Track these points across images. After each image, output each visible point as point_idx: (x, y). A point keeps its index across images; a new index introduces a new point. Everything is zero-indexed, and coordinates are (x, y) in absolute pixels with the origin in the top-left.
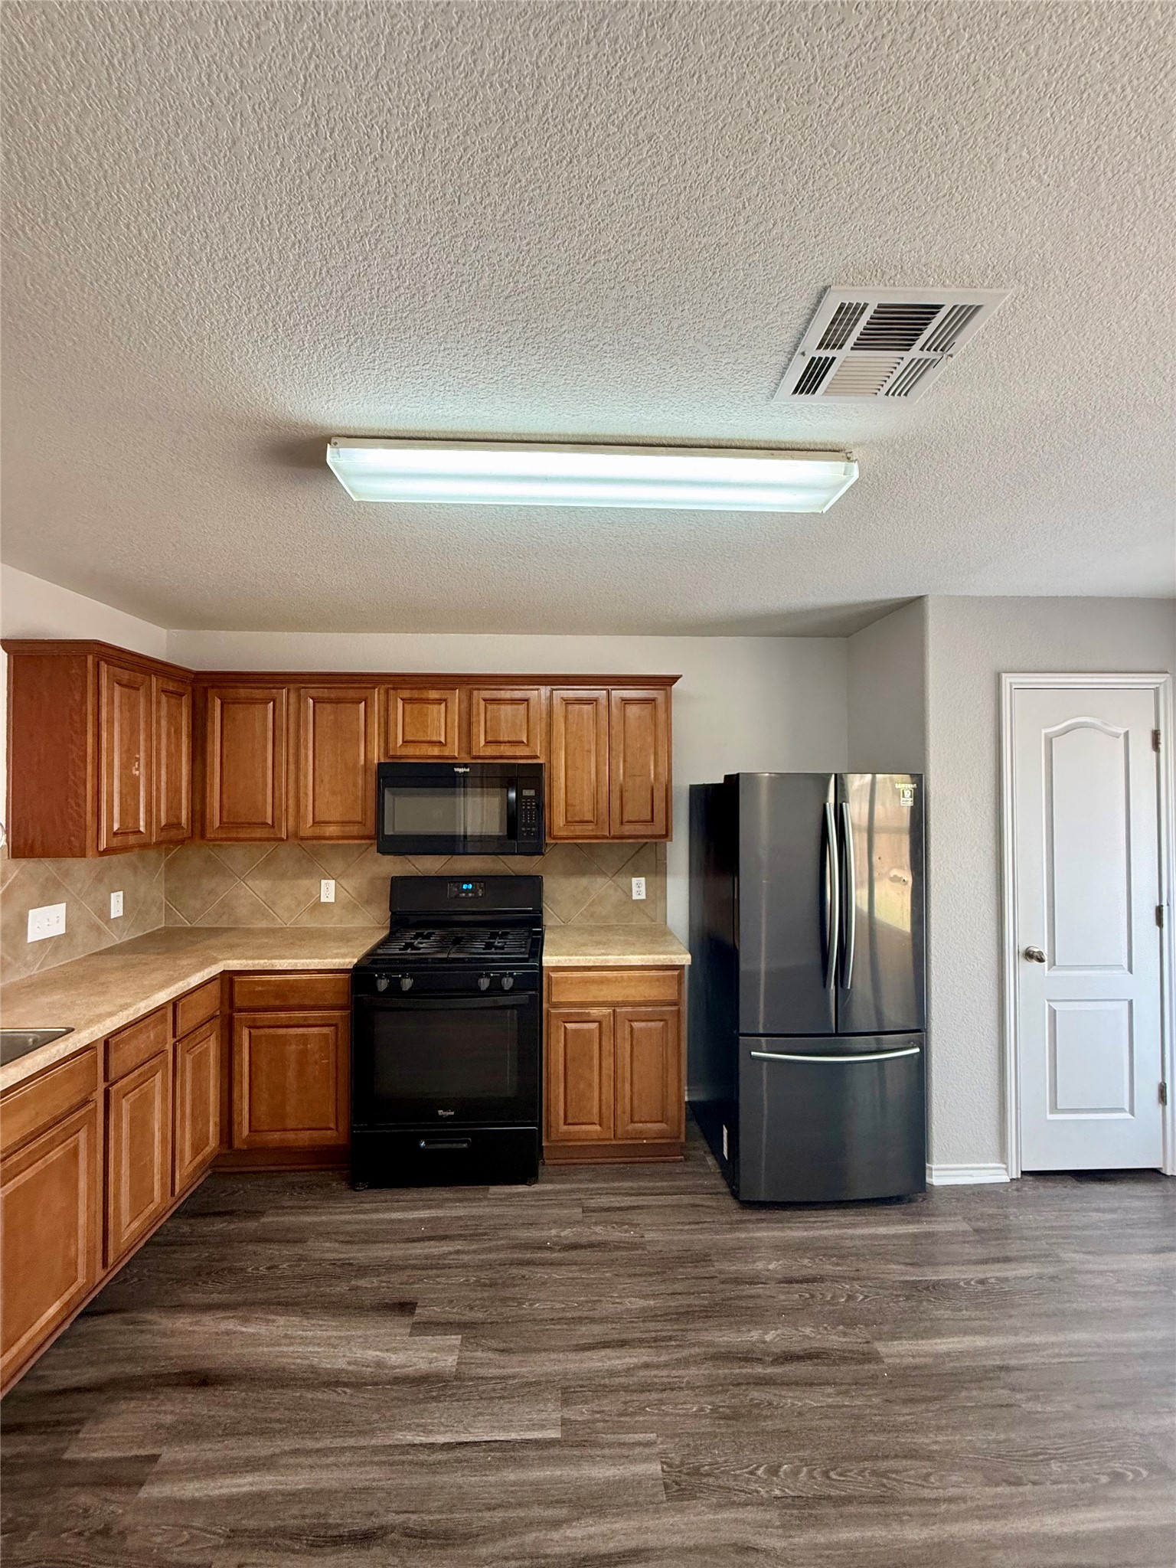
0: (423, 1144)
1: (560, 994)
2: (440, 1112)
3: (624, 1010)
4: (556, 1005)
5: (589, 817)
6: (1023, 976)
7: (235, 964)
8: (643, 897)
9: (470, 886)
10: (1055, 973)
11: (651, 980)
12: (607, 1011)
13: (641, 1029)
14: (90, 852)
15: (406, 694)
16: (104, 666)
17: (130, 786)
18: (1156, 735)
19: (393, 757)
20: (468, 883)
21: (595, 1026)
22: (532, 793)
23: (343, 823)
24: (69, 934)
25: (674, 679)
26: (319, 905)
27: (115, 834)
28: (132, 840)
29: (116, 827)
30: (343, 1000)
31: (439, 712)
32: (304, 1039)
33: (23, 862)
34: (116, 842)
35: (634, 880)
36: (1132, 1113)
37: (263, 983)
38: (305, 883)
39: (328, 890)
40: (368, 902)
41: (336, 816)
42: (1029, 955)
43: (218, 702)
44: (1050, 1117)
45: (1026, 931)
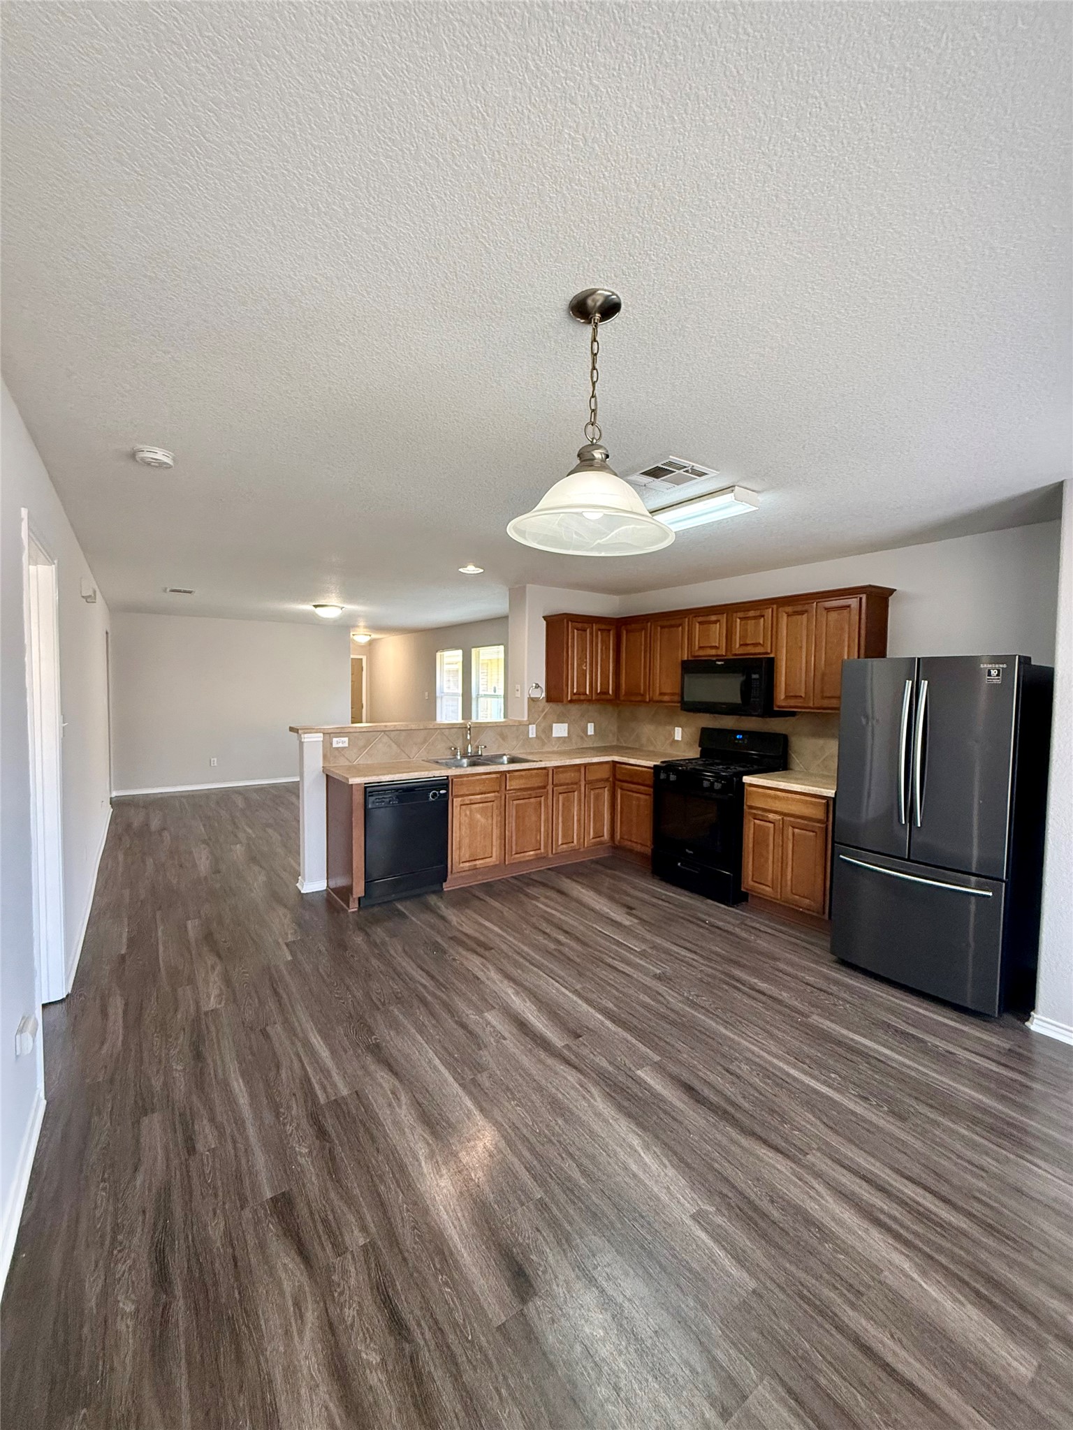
0: (679, 864)
1: (751, 801)
2: (687, 850)
3: (788, 819)
4: (751, 807)
5: (799, 693)
7: (617, 758)
9: (741, 737)
11: (806, 802)
12: (779, 817)
13: (799, 835)
14: (565, 702)
15: (700, 619)
16: (570, 623)
17: (582, 674)
19: (695, 657)
20: (739, 735)
21: (771, 825)
22: (755, 676)
23: (671, 694)
24: (569, 736)
26: (674, 742)
27: (575, 694)
28: (582, 697)
29: (575, 691)
31: (716, 628)
32: (638, 799)
33: (551, 704)
34: (575, 697)
37: (626, 769)
38: (668, 728)
39: (678, 734)
40: (696, 742)
41: (669, 691)
43: (625, 632)
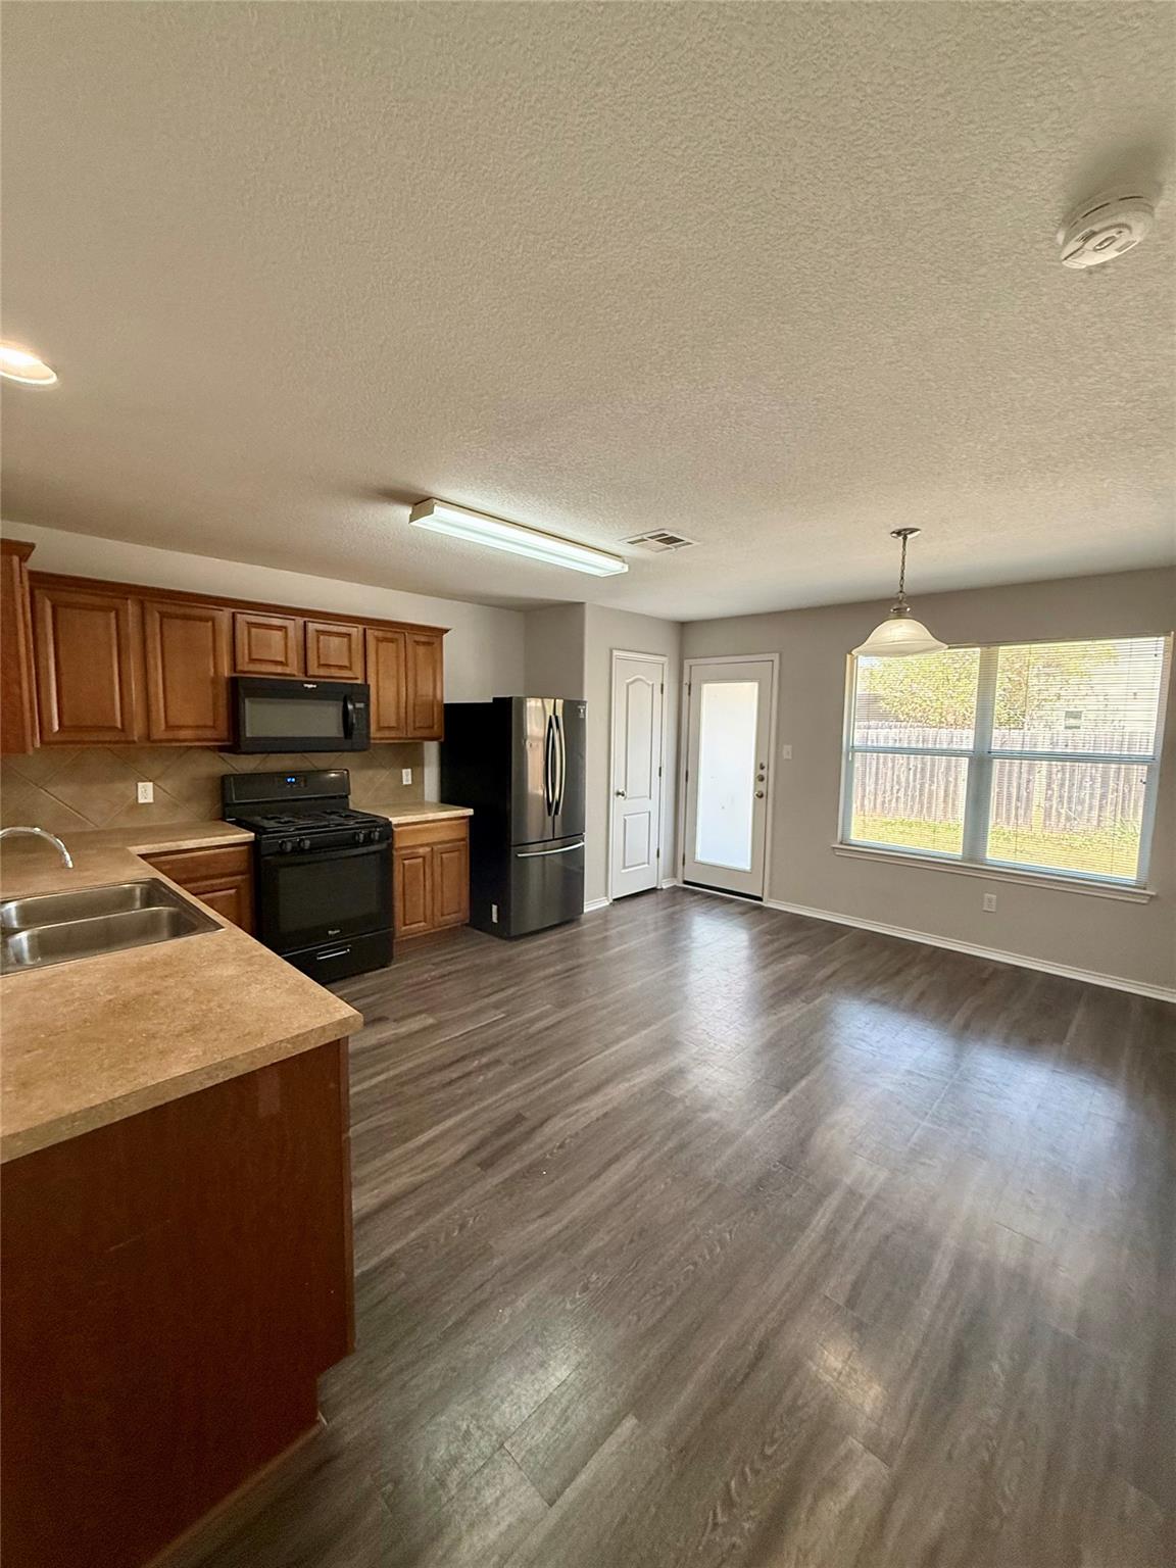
1: (401, 842)
2: (330, 932)
3: (437, 847)
4: (400, 849)
5: (393, 724)
6: (616, 801)
8: (410, 782)
9: (293, 780)
10: (627, 801)
11: (453, 826)
12: (428, 849)
13: (447, 858)
15: (252, 619)
18: (662, 685)
20: (292, 777)
21: (420, 860)
22: (360, 705)
23: (198, 727)
25: (447, 631)
26: (136, 806)
30: (243, 866)
31: (280, 637)
35: (404, 771)
36: (648, 863)
38: (120, 786)
39: (146, 792)
40: (188, 800)
41: (189, 719)
42: (618, 794)
43: (48, 604)
44: (623, 871)
45: (617, 784)
